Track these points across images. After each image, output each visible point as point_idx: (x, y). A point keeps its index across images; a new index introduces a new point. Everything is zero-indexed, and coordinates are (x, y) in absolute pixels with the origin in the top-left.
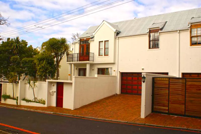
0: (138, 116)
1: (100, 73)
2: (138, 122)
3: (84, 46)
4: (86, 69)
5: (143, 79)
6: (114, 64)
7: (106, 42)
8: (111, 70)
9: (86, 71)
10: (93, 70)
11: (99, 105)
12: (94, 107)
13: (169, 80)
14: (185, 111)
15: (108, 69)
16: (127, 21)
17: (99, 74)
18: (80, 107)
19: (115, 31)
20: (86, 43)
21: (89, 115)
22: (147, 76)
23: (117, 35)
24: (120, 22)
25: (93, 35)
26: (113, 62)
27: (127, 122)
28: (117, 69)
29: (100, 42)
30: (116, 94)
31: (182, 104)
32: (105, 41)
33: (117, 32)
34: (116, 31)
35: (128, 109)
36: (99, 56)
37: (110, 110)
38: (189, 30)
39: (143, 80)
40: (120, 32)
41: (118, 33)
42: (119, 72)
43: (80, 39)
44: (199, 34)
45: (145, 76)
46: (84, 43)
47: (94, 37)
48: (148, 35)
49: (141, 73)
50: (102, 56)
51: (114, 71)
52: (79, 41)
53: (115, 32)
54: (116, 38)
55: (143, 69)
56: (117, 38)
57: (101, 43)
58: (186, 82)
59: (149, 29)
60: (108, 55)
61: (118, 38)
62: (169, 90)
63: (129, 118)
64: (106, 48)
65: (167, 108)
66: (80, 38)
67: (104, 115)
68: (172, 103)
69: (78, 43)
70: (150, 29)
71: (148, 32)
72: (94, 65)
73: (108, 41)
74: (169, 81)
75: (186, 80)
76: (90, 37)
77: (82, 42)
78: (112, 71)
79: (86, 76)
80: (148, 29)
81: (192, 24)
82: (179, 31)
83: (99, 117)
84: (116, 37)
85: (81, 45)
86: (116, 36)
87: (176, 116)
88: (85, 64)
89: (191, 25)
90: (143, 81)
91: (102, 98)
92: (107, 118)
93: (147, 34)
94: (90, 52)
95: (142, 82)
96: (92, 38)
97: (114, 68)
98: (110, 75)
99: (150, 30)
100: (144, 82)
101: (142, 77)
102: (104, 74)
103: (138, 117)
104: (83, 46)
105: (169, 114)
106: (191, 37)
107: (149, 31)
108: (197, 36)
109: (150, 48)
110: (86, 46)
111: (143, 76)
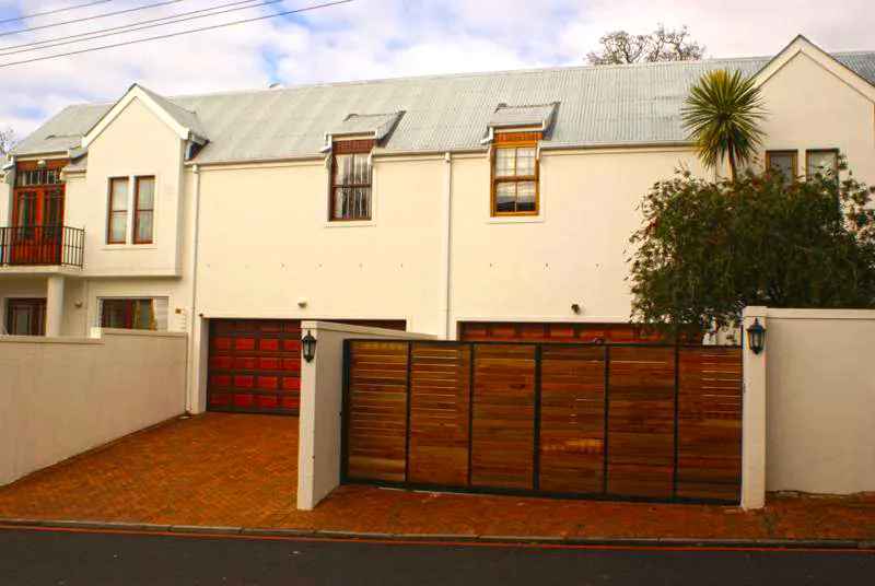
0: (285, 504)
1: (112, 323)
2: (285, 528)
3: (35, 193)
4: (44, 301)
5: (307, 347)
6: (175, 279)
7: (143, 183)
8: (164, 309)
9: (45, 309)
10: (79, 306)
11: (111, 466)
12: (88, 476)
13: (410, 349)
14: (469, 470)
15: (148, 302)
16: (237, 97)
17: (109, 326)
18: (18, 478)
19: (185, 137)
20: (44, 181)
21: (66, 510)
22: (322, 333)
23: (193, 155)
24: (209, 99)
25: (84, 145)
26: (172, 273)
27: (238, 528)
28: (191, 306)
29: (112, 180)
30: (187, 414)
31: (461, 443)
32: (138, 179)
33: (193, 139)
34: (190, 134)
35: (241, 477)
36: (109, 242)
37: (164, 482)
38: (486, 152)
39: (305, 351)
40: (207, 142)
41: (196, 147)
42: (201, 315)
43: (17, 163)
44: (524, 170)
45: (314, 334)
46: (35, 181)
47: (85, 155)
48: (325, 162)
49: (297, 322)
50: (124, 243)
51: (178, 311)
52: (9, 168)
53: (186, 141)
54: (186, 168)
55: (302, 305)
56: (191, 166)
57: (119, 187)
58: (472, 358)
59: (330, 138)
60: (150, 242)
61: (199, 166)
62: (408, 391)
63: (249, 512)
64: (141, 207)
65: (402, 464)
66: (16, 157)
67: (137, 507)
68: (422, 443)
69: (4, 179)
70: (334, 136)
71: (327, 151)
72: (85, 283)
73: (152, 177)
74: (410, 356)
75: (472, 350)
76: (65, 153)
77: (24, 177)
78: (167, 313)
79: (43, 334)
80: (327, 136)
81: (497, 131)
82: (452, 153)
83: (112, 517)
84: (186, 163)
85: (18, 193)
86: (187, 158)
87: (436, 494)
88: (42, 281)
89: (495, 135)
90: (305, 357)
91: (124, 431)
92: (150, 518)
93: (323, 159)
94: (65, 224)
95: (303, 361)
96: (75, 161)
97: (179, 297)
98: (160, 331)
99: (334, 144)
100: (309, 359)
101: (303, 337)
102: (131, 327)
103: (284, 508)
104: (29, 194)
105: (409, 485)
106: (495, 182)
107: (330, 145)
108: (517, 180)
109: (332, 217)
110: (46, 193)
111: (304, 334)
